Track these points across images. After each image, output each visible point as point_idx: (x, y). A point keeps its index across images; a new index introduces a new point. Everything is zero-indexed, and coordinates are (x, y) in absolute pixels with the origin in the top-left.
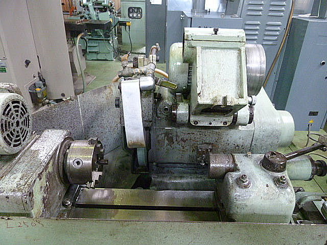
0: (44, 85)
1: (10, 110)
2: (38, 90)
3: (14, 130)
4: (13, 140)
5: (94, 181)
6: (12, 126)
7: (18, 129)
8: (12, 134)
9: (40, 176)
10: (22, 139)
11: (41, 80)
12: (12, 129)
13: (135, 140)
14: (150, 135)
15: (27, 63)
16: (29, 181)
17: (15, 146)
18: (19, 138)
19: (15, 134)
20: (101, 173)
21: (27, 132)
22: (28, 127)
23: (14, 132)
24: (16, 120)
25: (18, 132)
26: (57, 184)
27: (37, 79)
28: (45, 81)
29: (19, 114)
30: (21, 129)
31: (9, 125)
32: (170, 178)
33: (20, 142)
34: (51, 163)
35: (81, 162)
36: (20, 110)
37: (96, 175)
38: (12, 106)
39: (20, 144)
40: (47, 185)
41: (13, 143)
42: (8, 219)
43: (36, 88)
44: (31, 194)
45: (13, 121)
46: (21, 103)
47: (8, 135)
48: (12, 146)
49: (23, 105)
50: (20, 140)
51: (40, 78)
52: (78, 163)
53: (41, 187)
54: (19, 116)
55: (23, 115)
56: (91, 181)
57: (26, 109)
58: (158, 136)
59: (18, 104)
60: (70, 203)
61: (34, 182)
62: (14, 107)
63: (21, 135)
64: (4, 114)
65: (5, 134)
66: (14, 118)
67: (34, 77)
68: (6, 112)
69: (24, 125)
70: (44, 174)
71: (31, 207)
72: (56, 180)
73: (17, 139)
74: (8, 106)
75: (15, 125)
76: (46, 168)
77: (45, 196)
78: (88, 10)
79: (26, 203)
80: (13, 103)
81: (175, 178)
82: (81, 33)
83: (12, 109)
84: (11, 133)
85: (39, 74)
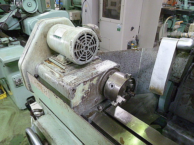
0: (137, 43)
1: (84, 38)
2: (132, 44)
3: (83, 51)
4: (80, 56)
5: (117, 103)
6: (82, 48)
7: (86, 51)
8: (81, 53)
9: (85, 83)
10: (87, 58)
11: (136, 40)
12: (82, 49)
13: (156, 87)
14: (177, 90)
15: (132, 28)
16: (77, 83)
17: (80, 60)
18: (85, 57)
19: (83, 53)
20: (124, 100)
21: (92, 55)
22: (94, 53)
23: (83, 52)
24: (86, 45)
25: (85, 53)
26: (97, 94)
27: (134, 38)
28: (138, 41)
29: (89, 43)
30: (88, 52)
31: (80, 46)
32: (182, 133)
33: (85, 59)
34: (97, 78)
35: (114, 86)
36: (91, 41)
37: (120, 99)
38: (86, 36)
39: (85, 60)
40: (88, 90)
41: (80, 58)
42: (57, 97)
43: (132, 43)
44: (74, 90)
45: (84, 45)
46: (93, 36)
47: (78, 52)
48: (79, 59)
49: (94, 38)
50: (85, 58)
51: (136, 39)
52: (112, 86)
53: (83, 90)
54: (89, 44)
55: (92, 45)
56: (115, 102)
57: (95, 41)
58: (184, 94)
59: (90, 37)
60: (101, 108)
61: (79, 84)
62: (87, 37)
63: (87, 56)
64: (79, 39)
65: (76, 51)
66: (85, 44)
67: (133, 37)
68: (81, 39)
69: (91, 50)
70: (89, 83)
71: (72, 97)
72: (97, 90)
73: (83, 57)
74: (84, 35)
75: (84, 48)
76: (91, 80)
77: (85, 96)
78: (184, 4)
79: (70, 94)
80: (87, 34)
81: (188, 134)
82: (171, 16)
83: (86, 38)
84: (80, 51)
85: (136, 36)
